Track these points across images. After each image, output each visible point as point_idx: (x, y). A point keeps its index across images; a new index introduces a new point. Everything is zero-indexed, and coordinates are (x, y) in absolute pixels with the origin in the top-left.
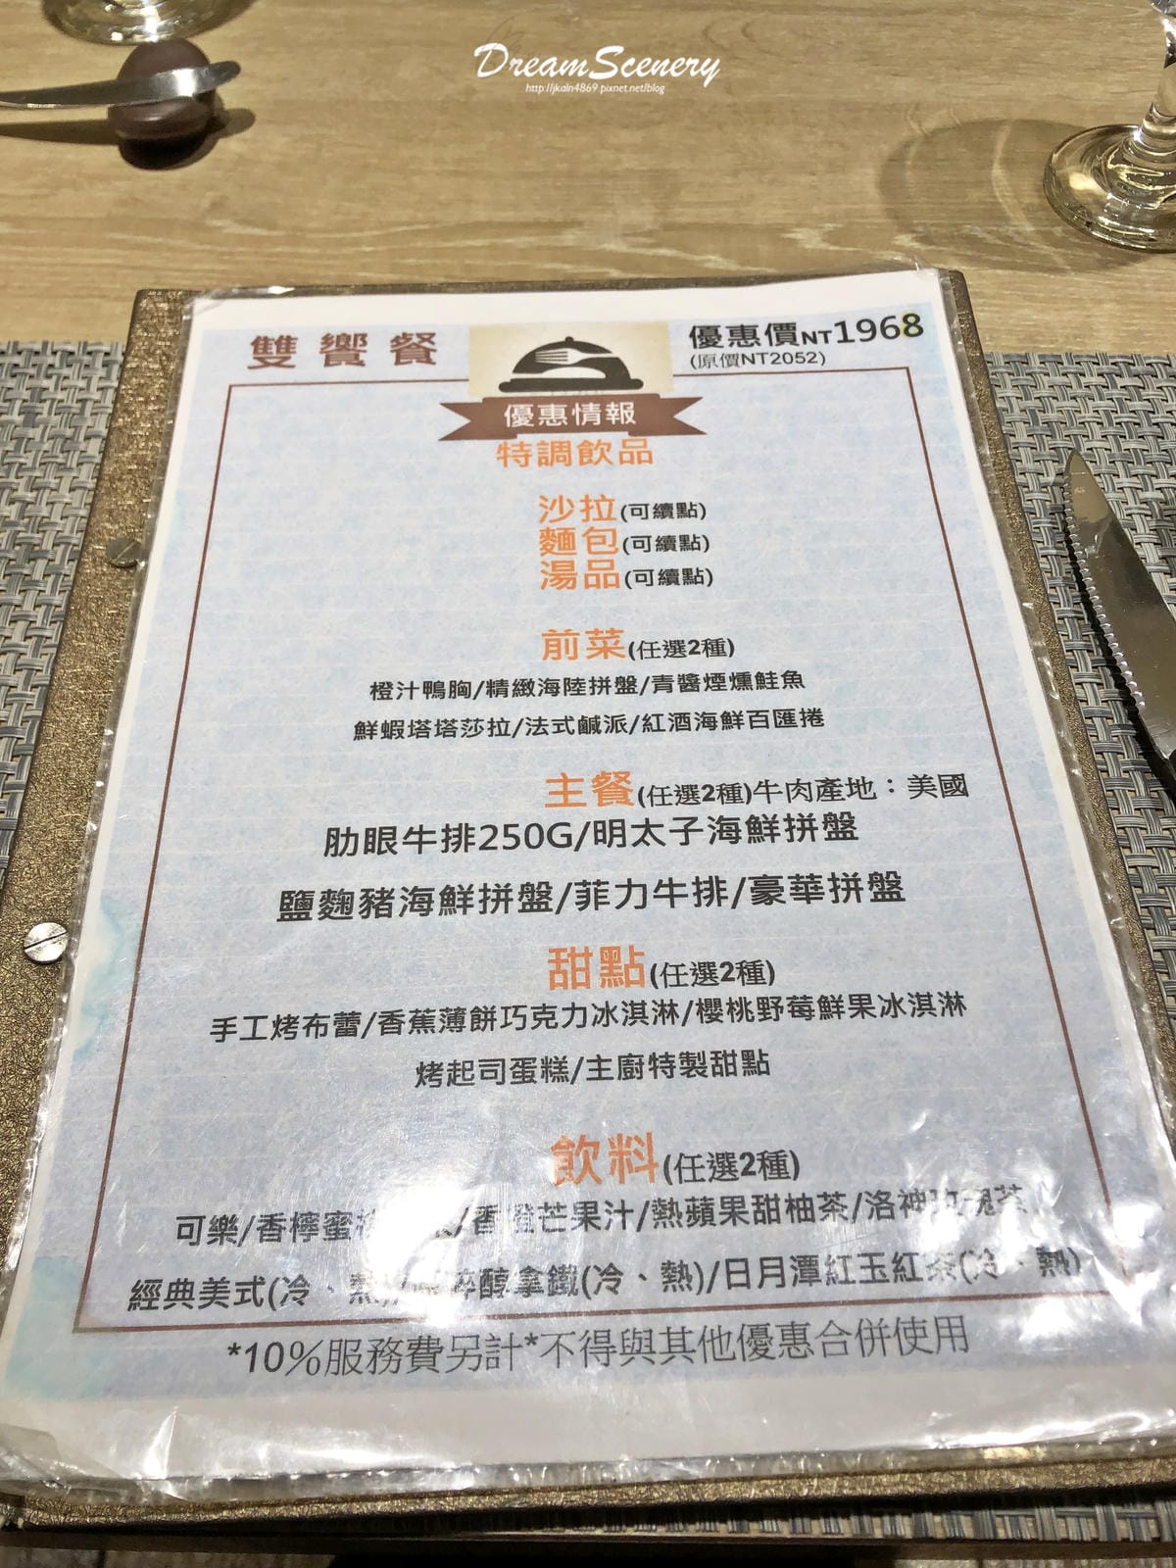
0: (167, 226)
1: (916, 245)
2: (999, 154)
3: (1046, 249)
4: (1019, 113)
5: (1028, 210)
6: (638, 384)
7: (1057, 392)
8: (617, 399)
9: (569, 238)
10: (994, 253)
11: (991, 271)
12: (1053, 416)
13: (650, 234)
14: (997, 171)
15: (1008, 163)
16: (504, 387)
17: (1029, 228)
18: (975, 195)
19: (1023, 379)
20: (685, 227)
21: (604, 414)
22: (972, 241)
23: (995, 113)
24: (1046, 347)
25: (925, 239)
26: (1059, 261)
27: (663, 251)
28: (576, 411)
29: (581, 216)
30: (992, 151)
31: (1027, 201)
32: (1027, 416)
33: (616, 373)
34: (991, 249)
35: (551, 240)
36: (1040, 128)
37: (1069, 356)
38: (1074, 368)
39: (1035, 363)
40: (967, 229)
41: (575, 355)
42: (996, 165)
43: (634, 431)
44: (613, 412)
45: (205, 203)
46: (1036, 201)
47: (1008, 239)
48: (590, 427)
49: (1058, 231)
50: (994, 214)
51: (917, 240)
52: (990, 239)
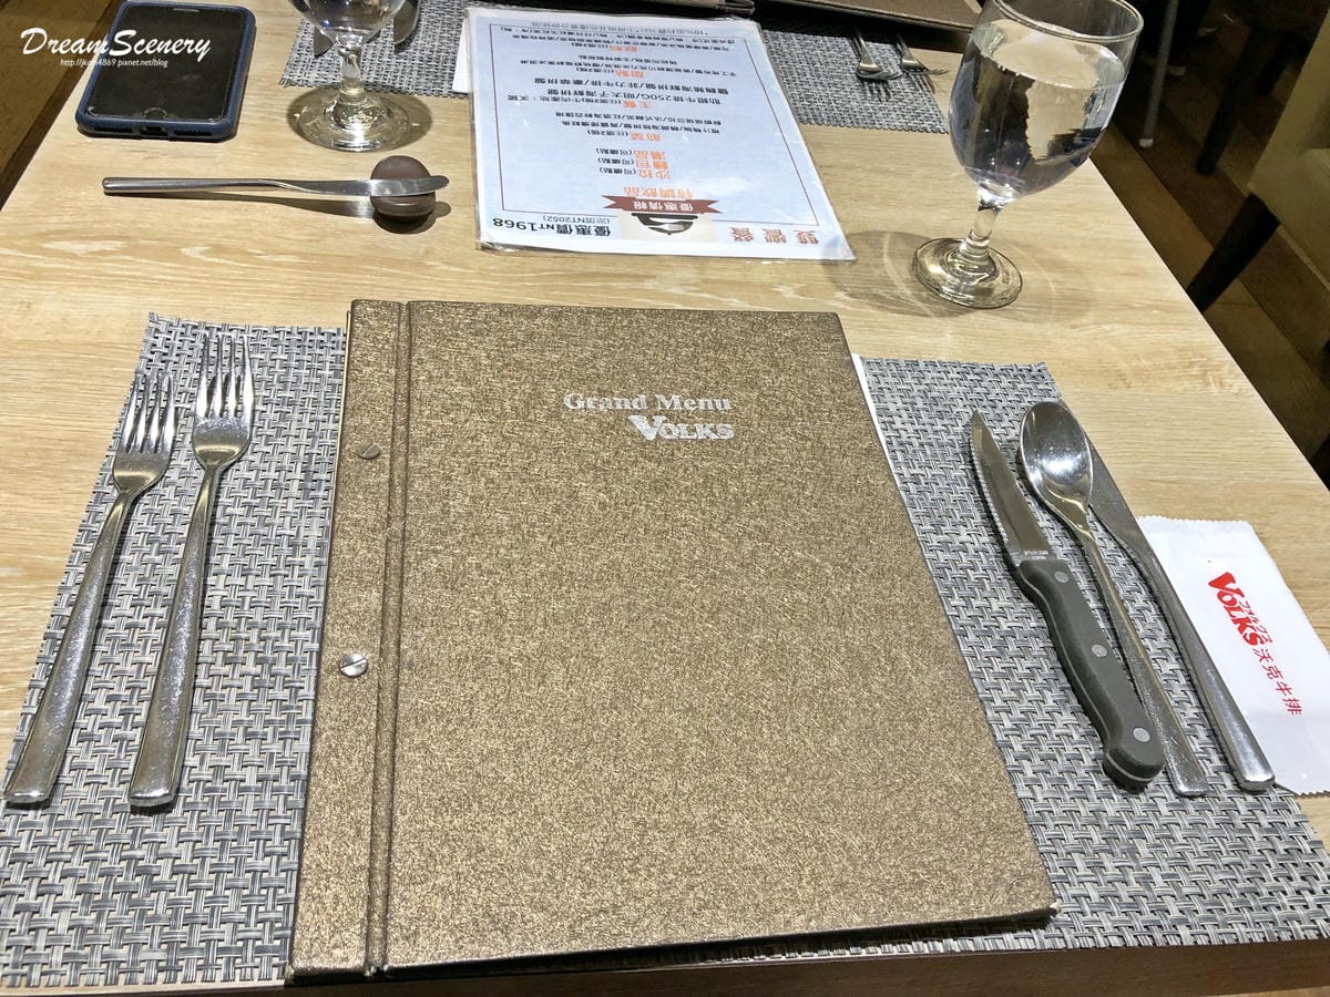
0: (400, 263)
1: (847, 298)
2: (885, 250)
3: (920, 304)
4: (894, 228)
5: (906, 281)
6: (633, 214)
7: (936, 381)
8: (643, 210)
9: (649, 284)
10: (890, 304)
11: (890, 314)
12: (934, 394)
13: (695, 285)
14: (886, 260)
15: (891, 255)
16: (696, 217)
17: (908, 292)
18: (877, 272)
19: (916, 374)
20: (716, 282)
21: (648, 205)
22: (877, 297)
23: (880, 227)
24: (928, 358)
25: (852, 295)
26: (928, 311)
27: (705, 295)
28: (661, 208)
29: (654, 273)
30: (881, 248)
31: (905, 277)
32: (922, 394)
33: (645, 219)
34: (890, 303)
35: (638, 285)
36: (907, 237)
37: (939, 362)
38: (944, 369)
39: (922, 366)
40: (874, 291)
41: (665, 227)
42: (885, 256)
43: (634, 199)
44: (644, 206)
45: (422, 251)
46: (909, 277)
47: (898, 297)
48: (654, 201)
49: (924, 294)
50: (887, 283)
51: (846, 295)
52: (888, 296)
